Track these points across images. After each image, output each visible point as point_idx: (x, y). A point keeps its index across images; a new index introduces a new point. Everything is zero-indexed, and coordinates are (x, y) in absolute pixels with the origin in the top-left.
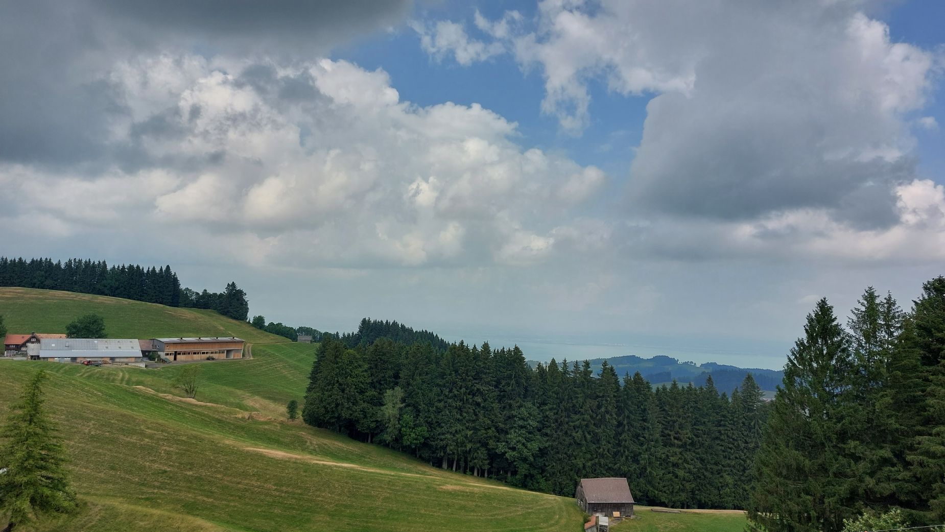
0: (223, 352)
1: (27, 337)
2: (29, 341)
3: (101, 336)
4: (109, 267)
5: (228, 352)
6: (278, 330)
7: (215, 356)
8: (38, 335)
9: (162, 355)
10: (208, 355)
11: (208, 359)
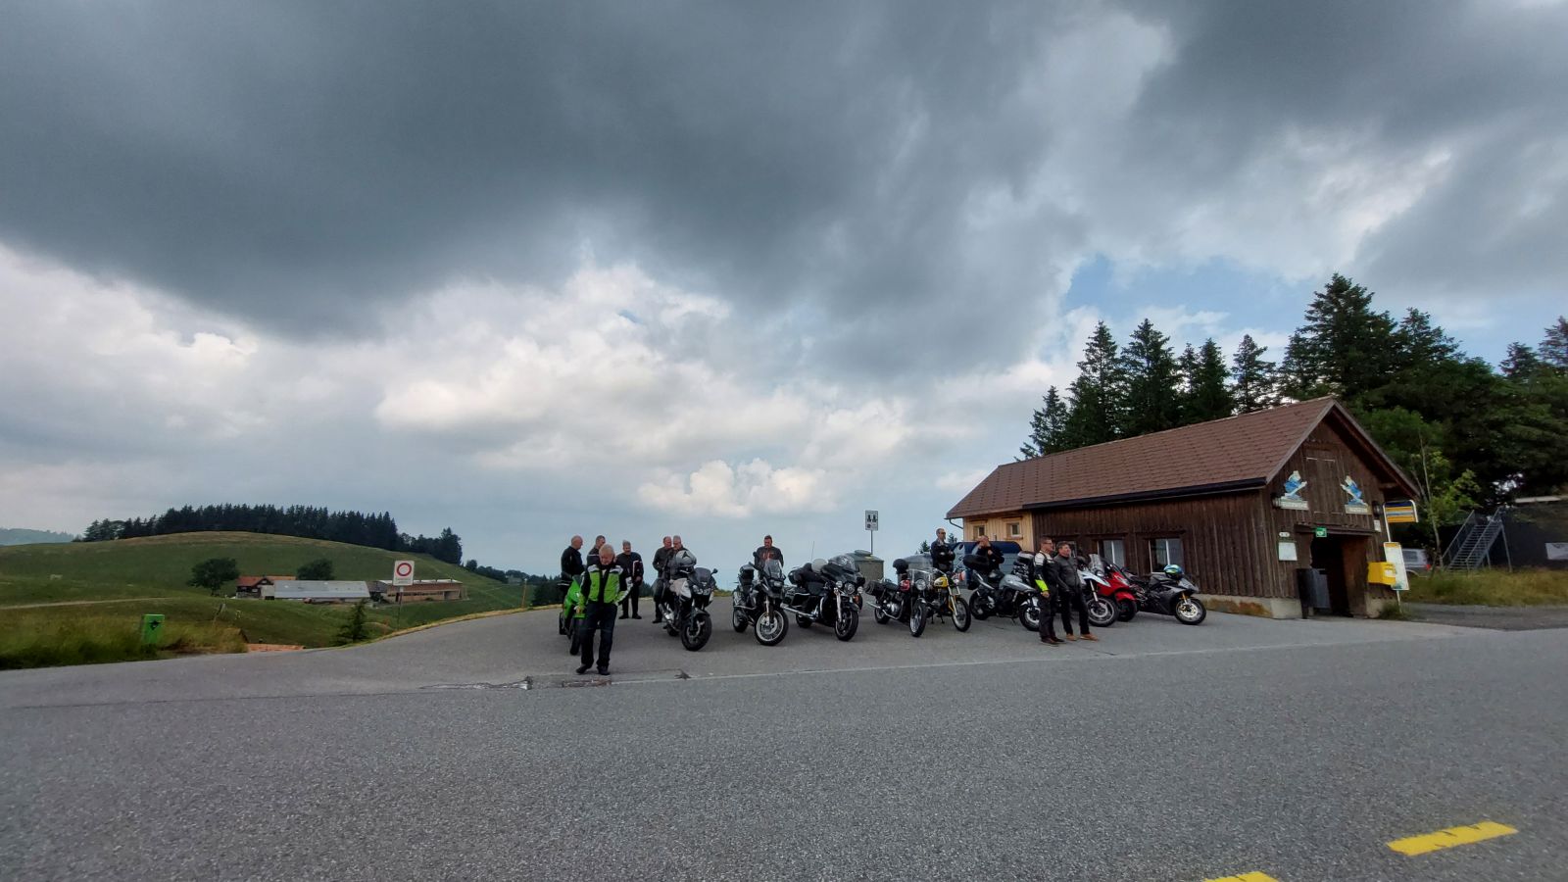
0: (441, 593)
1: (258, 579)
2: (260, 583)
3: (328, 579)
4: (330, 514)
5: (447, 593)
6: (489, 573)
7: (434, 597)
8: (270, 578)
9: (384, 595)
10: (426, 597)
11: (428, 599)
